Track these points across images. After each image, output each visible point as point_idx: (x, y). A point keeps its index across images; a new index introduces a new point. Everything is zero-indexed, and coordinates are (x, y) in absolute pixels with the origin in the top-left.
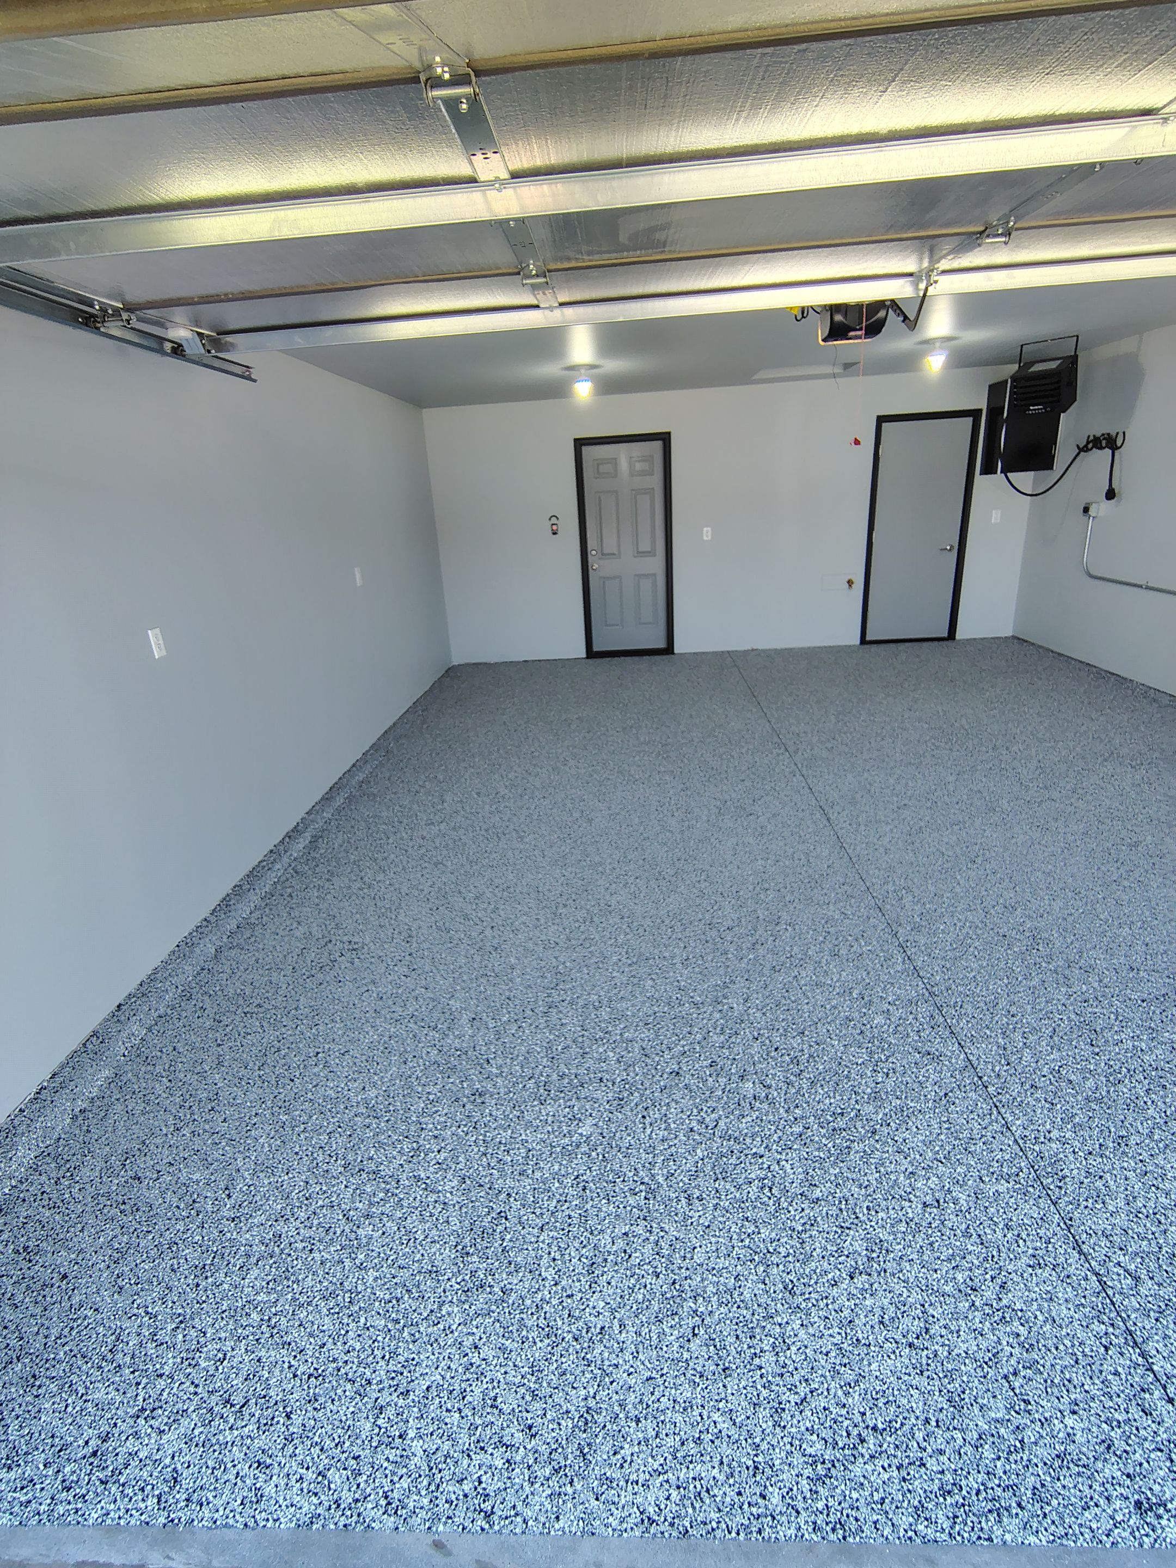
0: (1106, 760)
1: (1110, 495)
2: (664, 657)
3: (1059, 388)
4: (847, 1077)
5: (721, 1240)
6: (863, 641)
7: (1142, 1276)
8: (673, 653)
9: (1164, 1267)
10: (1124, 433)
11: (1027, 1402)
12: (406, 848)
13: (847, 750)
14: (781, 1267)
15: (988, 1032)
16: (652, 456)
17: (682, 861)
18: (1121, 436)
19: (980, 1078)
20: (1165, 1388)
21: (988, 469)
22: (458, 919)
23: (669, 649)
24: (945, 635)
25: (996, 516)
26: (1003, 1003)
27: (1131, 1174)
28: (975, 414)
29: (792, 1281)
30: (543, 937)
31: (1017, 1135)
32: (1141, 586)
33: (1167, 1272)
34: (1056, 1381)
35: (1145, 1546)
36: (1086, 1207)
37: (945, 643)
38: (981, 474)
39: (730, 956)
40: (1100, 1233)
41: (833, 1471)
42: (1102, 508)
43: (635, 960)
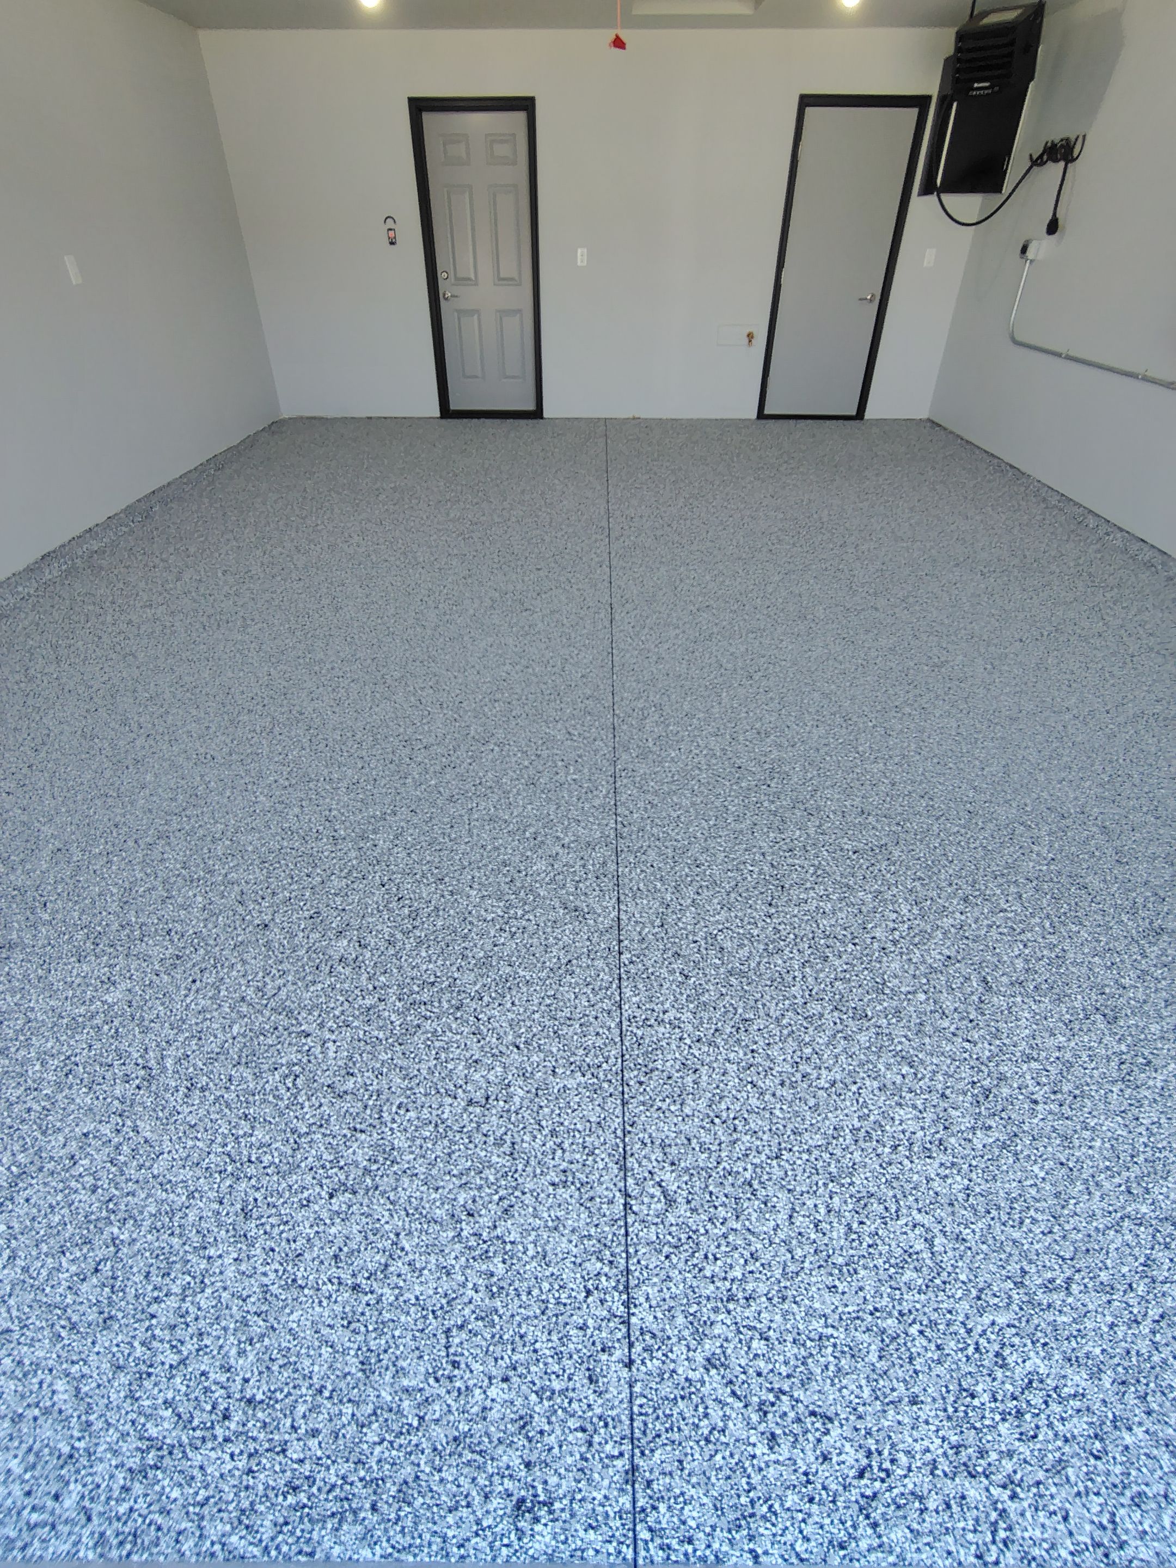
0: (957, 565)
1: (1053, 227)
2: (530, 421)
3: (1010, 55)
4: (465, 937)
5: (198, 1143)
6: (761, 415)
7: (679, 1200)
8: (542, 418)
9: (711, 1188)
10: (1084, 137)
11: (455, 1365)
12: (100, 633)
13: (677, 539)
14: (253, 1182)
15: (659, 885)
16: (514, 135)
17: (418, 663)
18: (1080, 140)
19: (620, 941)
20: (631, 1345)
21: (928, 188)
22: (113, 725)
23: (537, 413)
24: (854, 413)
25: (930, 257)
26: (695, 849)
27: (732, 1068)
28: (921, 102)
29: (256, 1200)
30: (202, 750)
31: (625, 1015)
32: (1059, 355)
33: (711, 1193)
34: (505, 1337)
35: (499, 1561)
36: (659, 1109)
37: (852, 422)
38: (920, 194)
39: (409, 780)
40: (658, 1142)
41: (167, 1461)
42: (1042, 247)
43: (294, 782)
